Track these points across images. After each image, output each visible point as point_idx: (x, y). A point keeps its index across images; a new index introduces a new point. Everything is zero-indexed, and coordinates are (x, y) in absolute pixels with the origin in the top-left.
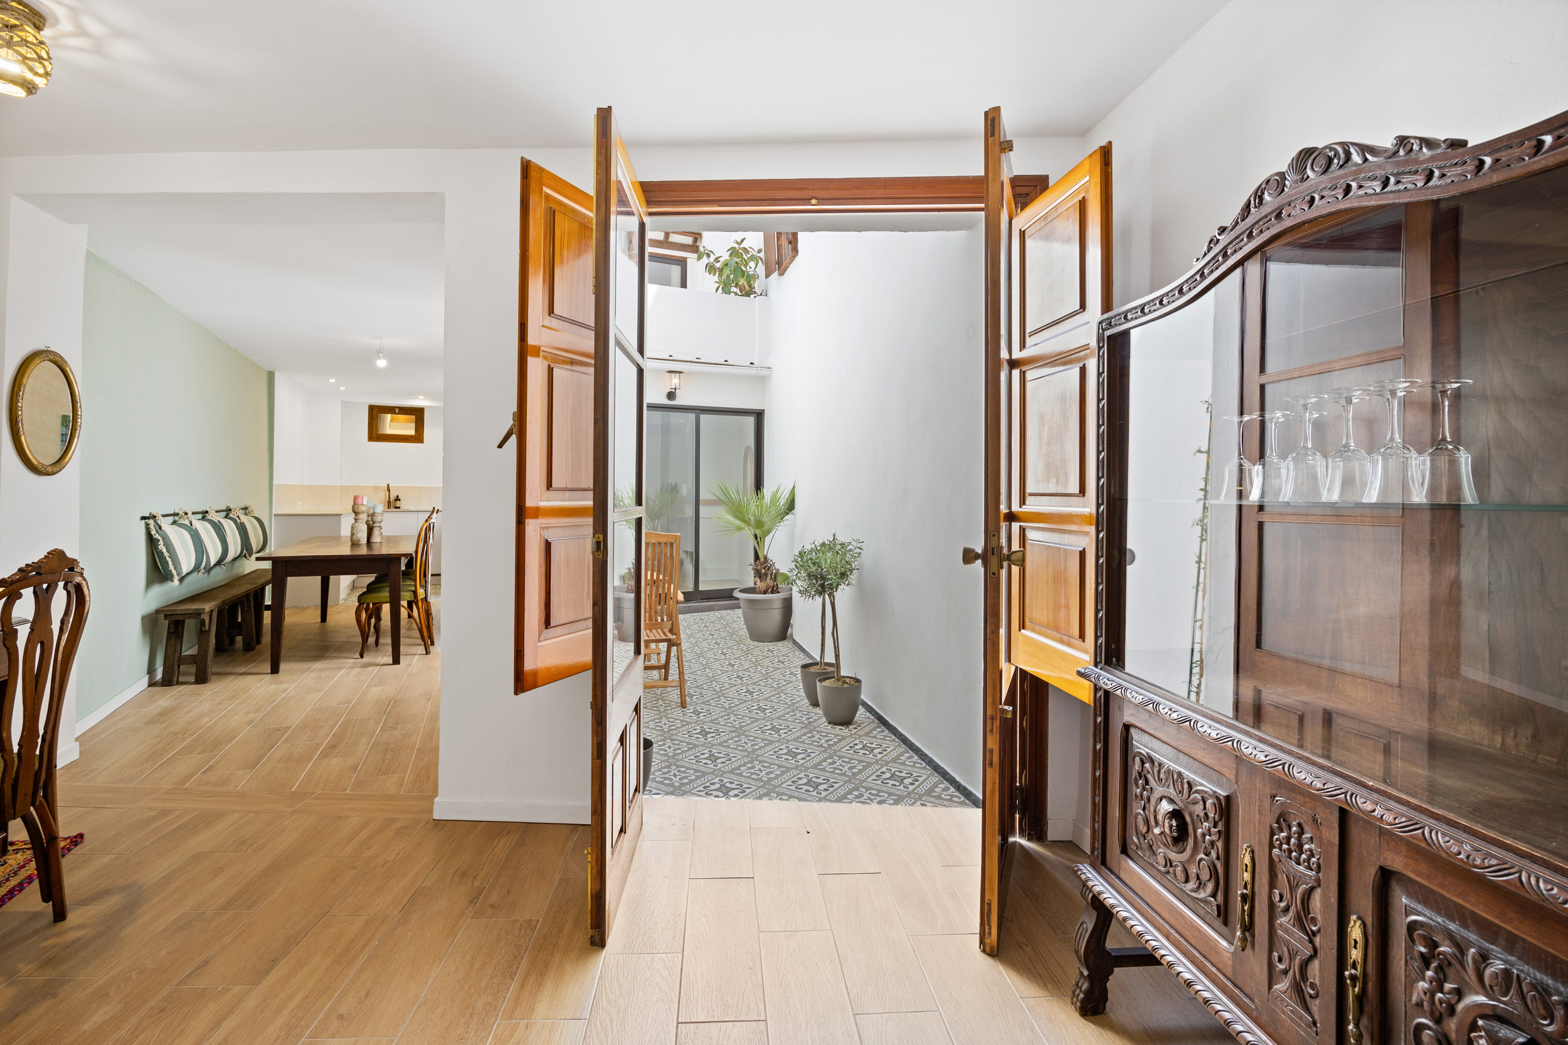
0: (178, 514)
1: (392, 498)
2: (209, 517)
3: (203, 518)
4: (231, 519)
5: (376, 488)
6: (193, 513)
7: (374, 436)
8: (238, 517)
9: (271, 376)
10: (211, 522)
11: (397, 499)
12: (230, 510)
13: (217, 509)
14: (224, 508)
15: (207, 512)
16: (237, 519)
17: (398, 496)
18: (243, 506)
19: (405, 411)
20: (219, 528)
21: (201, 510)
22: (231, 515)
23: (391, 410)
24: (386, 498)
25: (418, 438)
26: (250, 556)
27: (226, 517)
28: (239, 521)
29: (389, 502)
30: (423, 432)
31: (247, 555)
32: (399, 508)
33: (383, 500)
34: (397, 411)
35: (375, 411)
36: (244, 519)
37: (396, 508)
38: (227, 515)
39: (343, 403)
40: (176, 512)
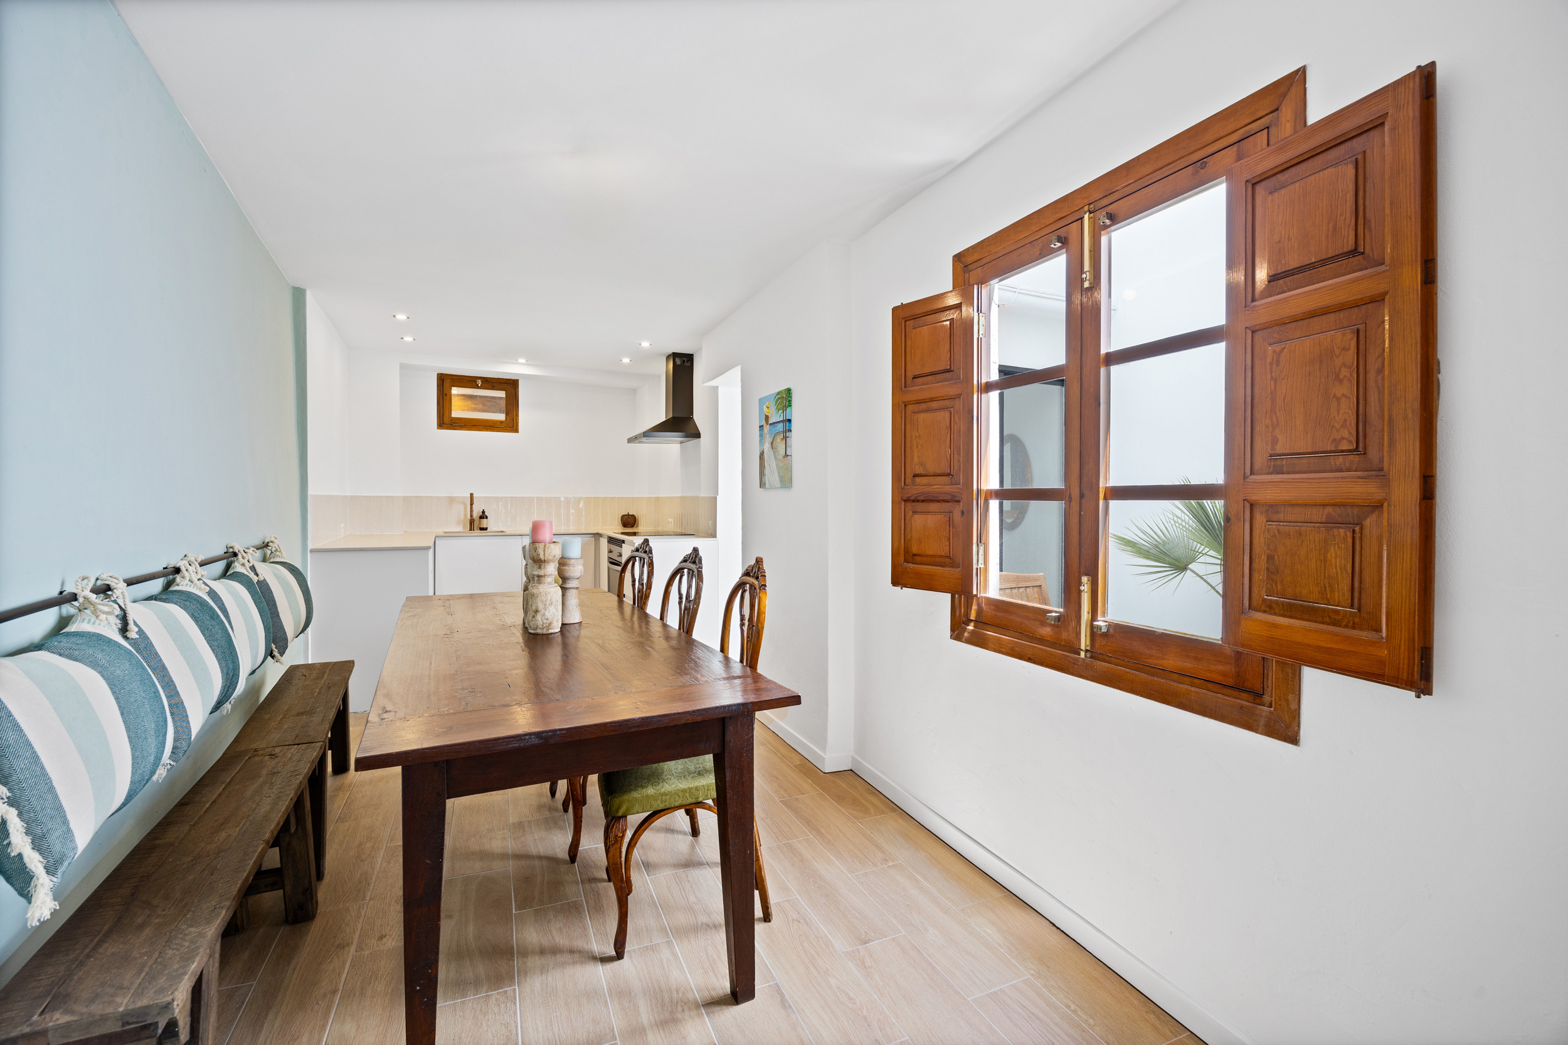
0: (74, 597)
1: (476, 515)
2: (182, 584)
3: (167, 594)
4: (238, 577)
5: (451, 500)
6: (130, 583)
7: (446, 420)
8: (253, 568)
9: (298, 296)
10: (187, 600)
11: (483, 516)
12: (235, 555)
13: (201, 558)
14: (220, 551)
15: (177, 570)
16: (252, 575)
17: (483, 512)
18: (258, 542)
19: (490, 383)
20: (213, 616)
21: (158, 568)
22: (238, 567)
23: (468, 381)
24: (465, 515)
25: (511, 425)
26: (282, 654)
27: (225, 574)
28: (255, 579)
29: (472, 522)
30: (517, 415)
31: (276, 653)
32: (486, 529)
33: (462, 517)
34: (479, 383)
35: (447, 383)
36: (266, 572)
37: (482, 529)
38: (228, 566)
39: (403, 367)
40: (69, 589)
